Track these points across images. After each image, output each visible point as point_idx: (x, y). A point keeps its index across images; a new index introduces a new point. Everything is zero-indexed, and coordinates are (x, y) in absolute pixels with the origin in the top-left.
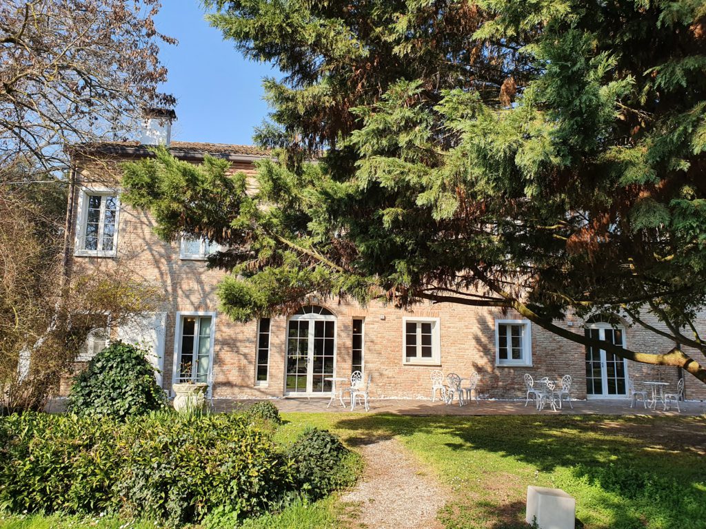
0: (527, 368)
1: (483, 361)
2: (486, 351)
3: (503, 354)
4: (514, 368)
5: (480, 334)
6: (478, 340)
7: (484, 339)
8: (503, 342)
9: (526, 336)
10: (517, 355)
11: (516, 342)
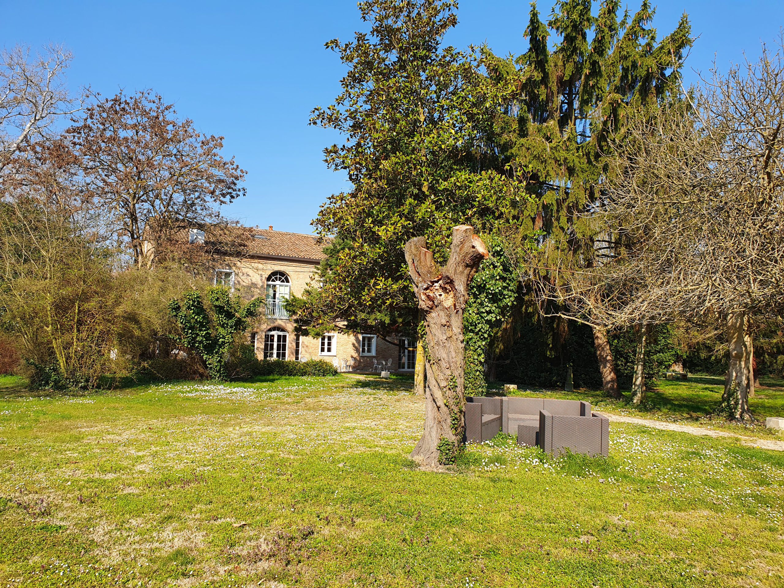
0: (373, 357)
1: (356, 355)
2: (357, 350)
3: (363, 351)
4: (368, 357)
5: (355, 342)
6: (353, 344)
7: (356, 345)
8: (364, 345)
9: (374, 341)
10: (369, 351)
11: (369, 345)
